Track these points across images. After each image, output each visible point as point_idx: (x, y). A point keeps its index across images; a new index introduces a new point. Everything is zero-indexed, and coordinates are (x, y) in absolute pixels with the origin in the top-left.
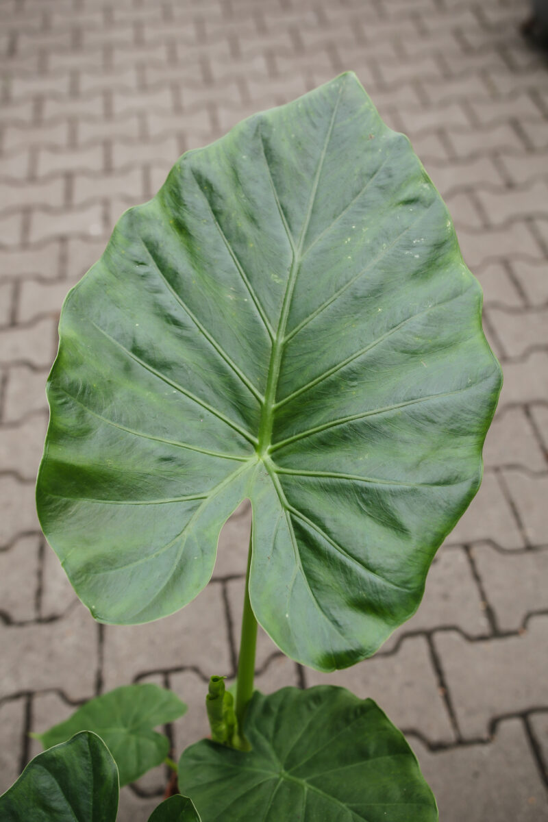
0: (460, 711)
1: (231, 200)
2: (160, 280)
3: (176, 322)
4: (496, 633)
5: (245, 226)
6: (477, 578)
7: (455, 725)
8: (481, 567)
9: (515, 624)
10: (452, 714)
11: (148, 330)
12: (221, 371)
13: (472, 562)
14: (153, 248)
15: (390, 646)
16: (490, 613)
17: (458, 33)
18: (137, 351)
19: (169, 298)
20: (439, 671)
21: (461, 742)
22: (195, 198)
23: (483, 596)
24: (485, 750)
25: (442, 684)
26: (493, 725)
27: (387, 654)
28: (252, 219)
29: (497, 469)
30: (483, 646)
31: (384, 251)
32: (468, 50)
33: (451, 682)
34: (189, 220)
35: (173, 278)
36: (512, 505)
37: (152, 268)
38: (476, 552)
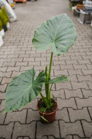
0: (78, 106)
2: (45, 28)
3: (46, 32)
4: (84, 98)
6: (82, 92)
7: (77, 107)
8: (82, 91)
9: (87, 97)
10: (77, 106)
11: (43, 32)
13: (81, 91)
14: (45, 26)
15: (69, 98)
16: (83, 96)
17: (85, 36)
18: (42, 34)
19: (46, 30)
20: (76, 102)
21: (78, 109)
23: (83, 94)
24: (81, 110)
25: (76, 103)
26: (83, 108)
27: (68, 99)
28: (55, 24)
29: (86, 81)
30: (82, 99)
33: (77, 103)
34: (49, 24)
35: (46, 28)
36: (88, 85)
38: (82, 89)
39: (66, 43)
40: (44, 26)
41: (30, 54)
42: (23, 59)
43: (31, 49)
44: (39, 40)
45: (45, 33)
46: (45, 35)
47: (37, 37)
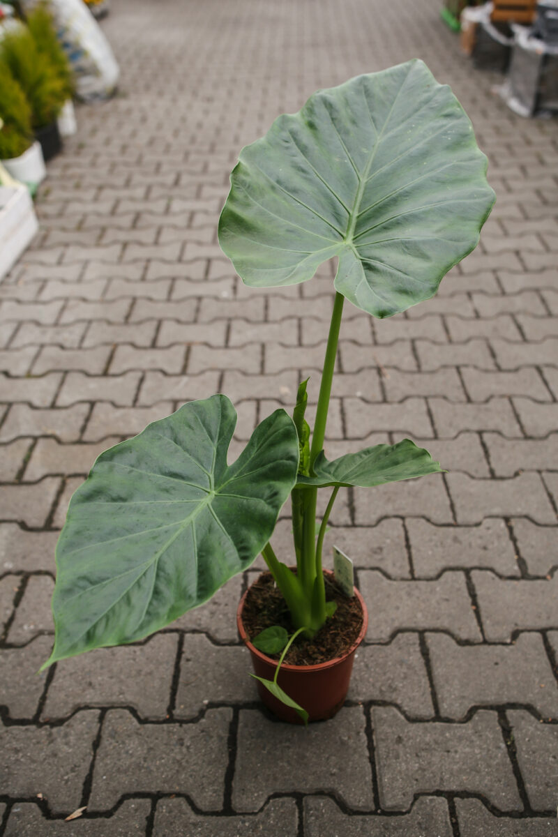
0: (487, 623)
1: (343, 114)
2: (295, 149)
3: (303, 171)
4: (525, 576)
5: (349, 125)
6: (514, 540)
7: (482, 631)
8: (516, 532)
9: (544, 572)
10: (480, 623)
11: (284, 171)
12: (326, 196)
13: (511, 529)
14: (294, 134)
16: (521, 562)
17: (538, 192)
18: (278, 182)
19: (300, 159)
20: (473, 596)
21: (485, 642)
22: (322, 111)
23: (517, 552)
24: (506, 649)
25: (475, 603)
26: (515, 635)
27: (430, 579)
28: (354, 122)
29: (539, 472)
30: (514, 583)
31: (431, 136)
32: (545, 202)
33: (480, 602)
34: (317, 121)
35: (304, 150)
36: (550, 496)
37: (292, 144)
38: (513, 522)
39: (424, 242)
40: (286, 135)
41: (199, 299)
42: (158, 329)
43: (207, 272)
44: (259, 223)
45: (297, 181)
46: (294, 191)
47: (247, 205)
